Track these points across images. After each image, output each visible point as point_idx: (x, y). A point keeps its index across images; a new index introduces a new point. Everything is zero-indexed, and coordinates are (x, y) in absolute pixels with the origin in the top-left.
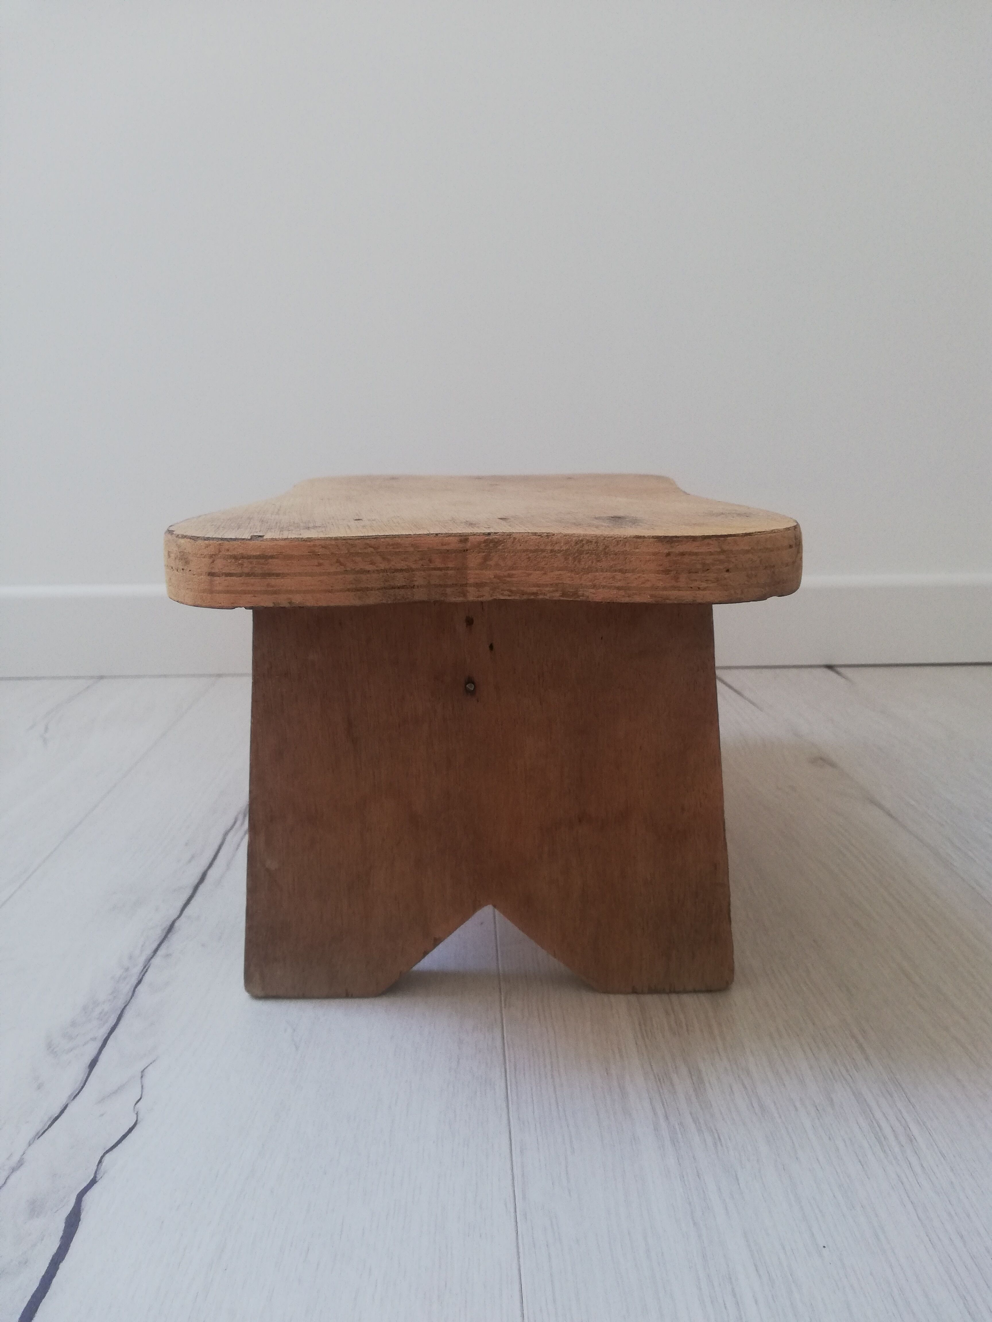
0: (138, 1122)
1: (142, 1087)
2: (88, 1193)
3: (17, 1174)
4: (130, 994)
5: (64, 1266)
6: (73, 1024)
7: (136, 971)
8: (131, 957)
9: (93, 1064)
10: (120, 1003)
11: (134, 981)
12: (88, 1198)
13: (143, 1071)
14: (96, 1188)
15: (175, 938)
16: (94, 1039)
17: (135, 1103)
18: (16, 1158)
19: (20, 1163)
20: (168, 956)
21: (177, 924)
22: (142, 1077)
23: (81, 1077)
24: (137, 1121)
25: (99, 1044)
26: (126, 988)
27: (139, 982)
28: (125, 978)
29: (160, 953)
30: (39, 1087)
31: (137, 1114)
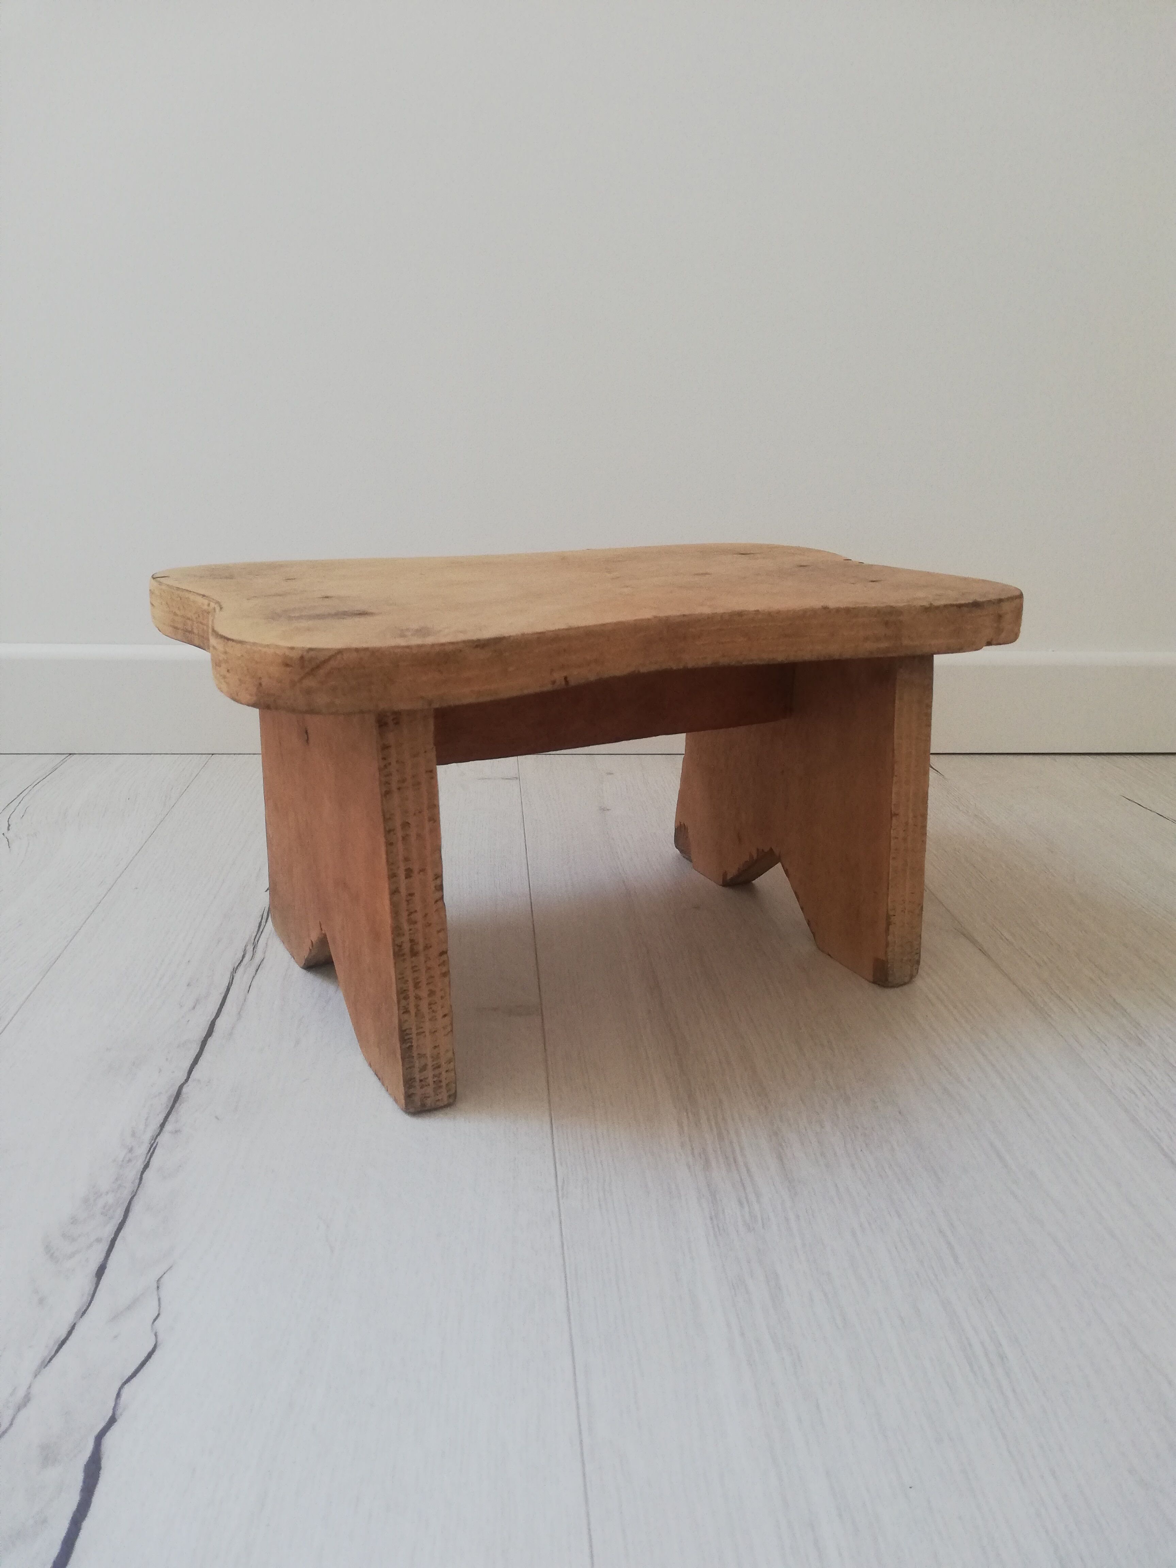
0: (158, 1344)
1: (159, 1299)
2: (108, 1434)
3: (24, 1413)
4: (137, 1181)
5: (87, 1525)
6: (74, 1221)
7: (142, 1151)
8: (133, 1134)
9: (100, 1272)
10: (126, 1194)
11: (140, 1165)
12: (109, 1441)
13: (158, 1281)
14: (115, 1428)
15: (183, 1108)
16: (99, 1240)
17: (152, 1321)
18: (21, 1393)
19: (27, 1399)
20: (177, 1132)
21: (184, 1090)
22: (158, 1287)
23: (88, 1288)
24: (156, 1342)
25: (105, 1246)
26: (132, 1173)
27: (146, 1166)
28: (130, 1161)
29: (168, 1127)
30: (41, 1301)
31: (156, 1335)
